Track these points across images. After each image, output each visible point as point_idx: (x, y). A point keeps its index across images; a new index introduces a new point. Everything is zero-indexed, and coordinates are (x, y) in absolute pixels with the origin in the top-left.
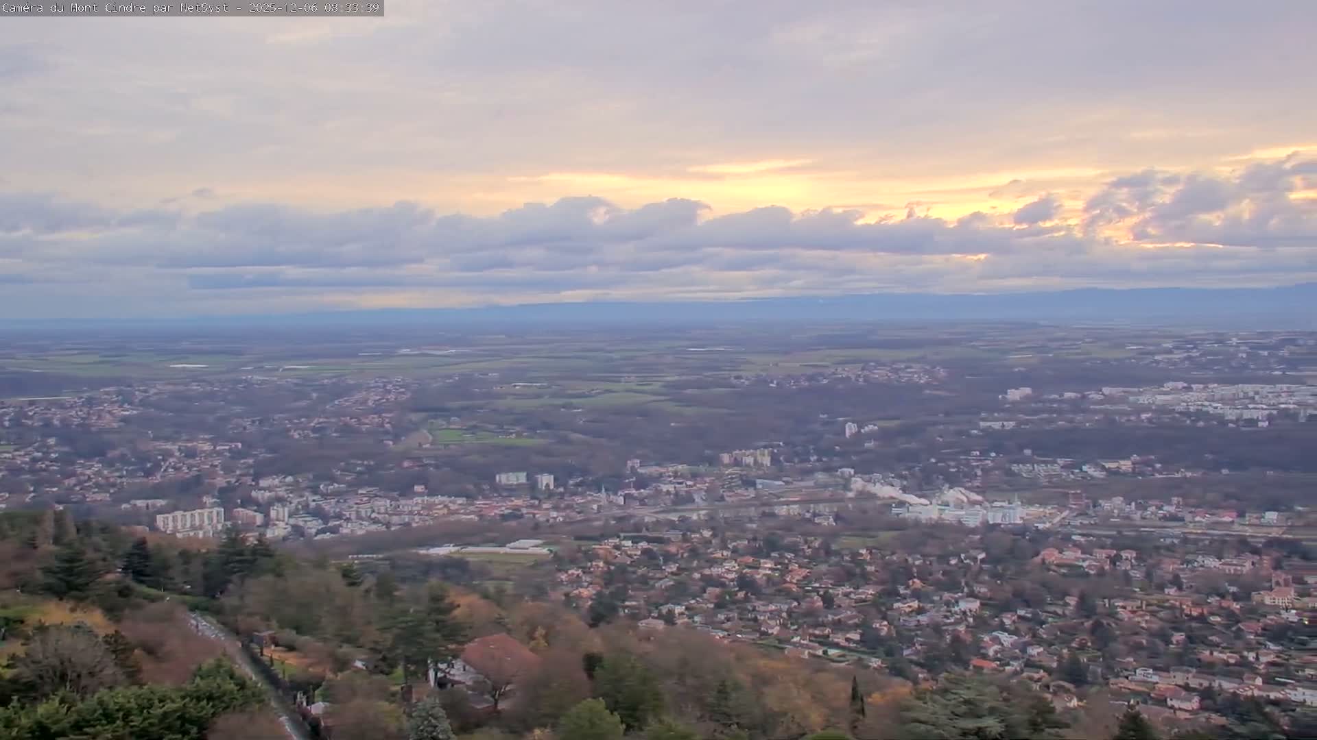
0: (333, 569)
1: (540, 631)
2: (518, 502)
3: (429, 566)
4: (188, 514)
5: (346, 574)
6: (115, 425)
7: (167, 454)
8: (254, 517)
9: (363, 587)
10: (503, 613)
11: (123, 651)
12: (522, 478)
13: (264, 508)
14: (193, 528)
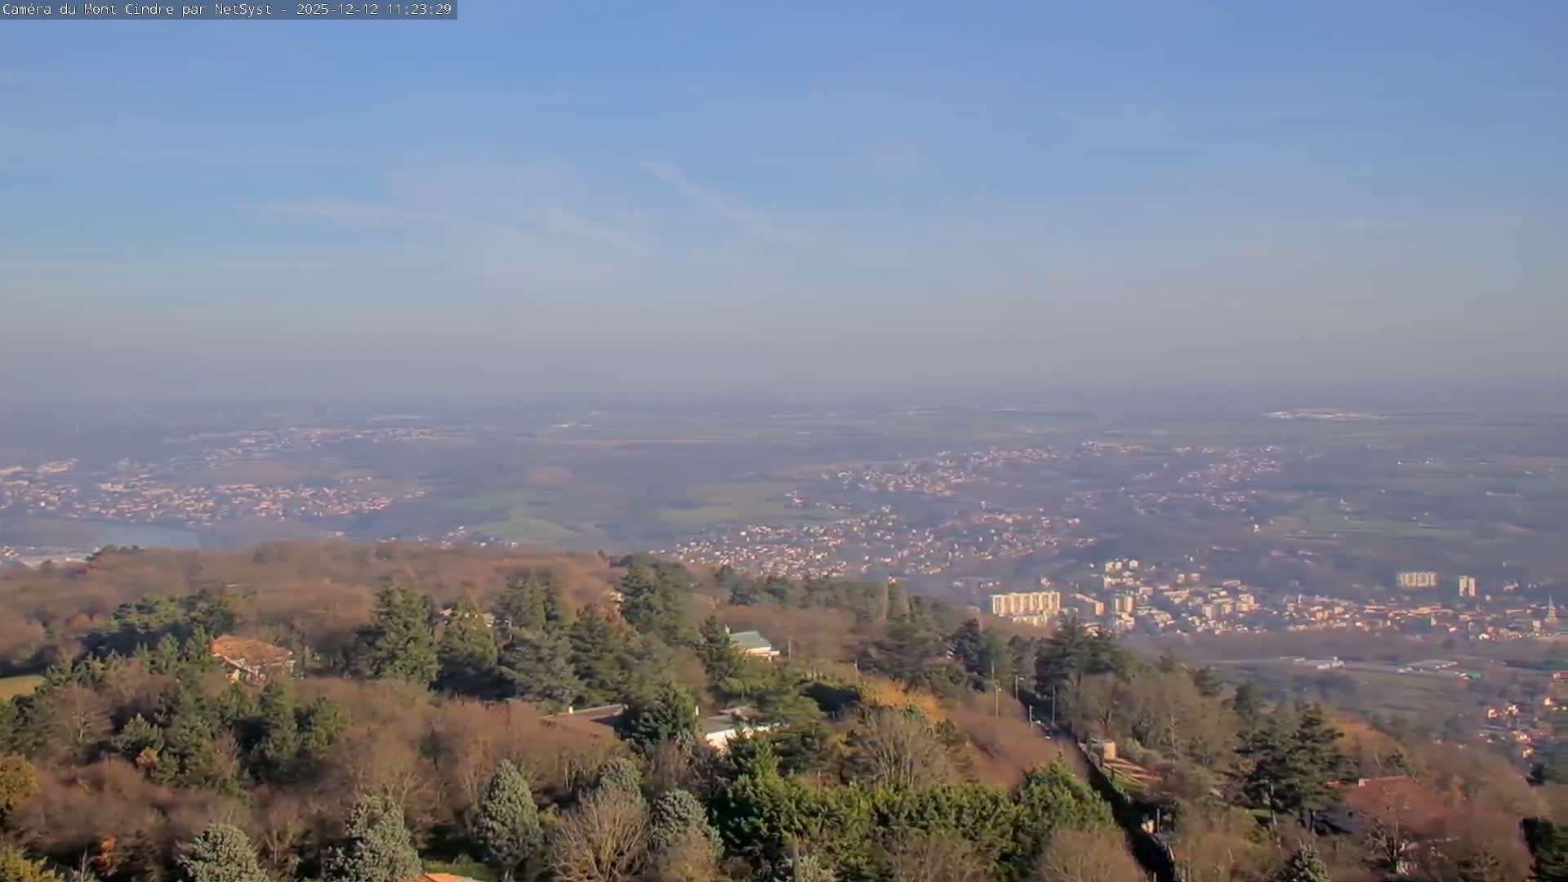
0: (1184, 675)
1: (1457, 780)
2: (1425, 610)
3: (1301, 681)
4: (1022, 596)
5: (1200, 679)
6: (947, 493)
7: (1002, 528)
8: (1094, 605)
9: (1219, 699)
10: (1402, 750)
11: (954, 742)
12: (1429, 579)
13: (1106, 596)
14: (1027, 612)
